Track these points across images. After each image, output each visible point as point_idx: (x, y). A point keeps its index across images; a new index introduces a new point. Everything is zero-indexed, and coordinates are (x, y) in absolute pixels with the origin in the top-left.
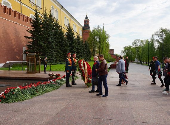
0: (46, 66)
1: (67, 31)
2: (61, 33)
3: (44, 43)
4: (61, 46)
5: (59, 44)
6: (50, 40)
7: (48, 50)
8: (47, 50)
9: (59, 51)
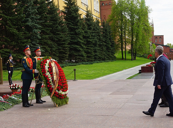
0: (12, 73)
1: (66, 5)
2: (53, 10)
3: (19, 30)
4: (52, 33)
5: (48, 30)
6: (30, 24)
7: (26, 42)
8: (24, 43)
9: (50, 42)
